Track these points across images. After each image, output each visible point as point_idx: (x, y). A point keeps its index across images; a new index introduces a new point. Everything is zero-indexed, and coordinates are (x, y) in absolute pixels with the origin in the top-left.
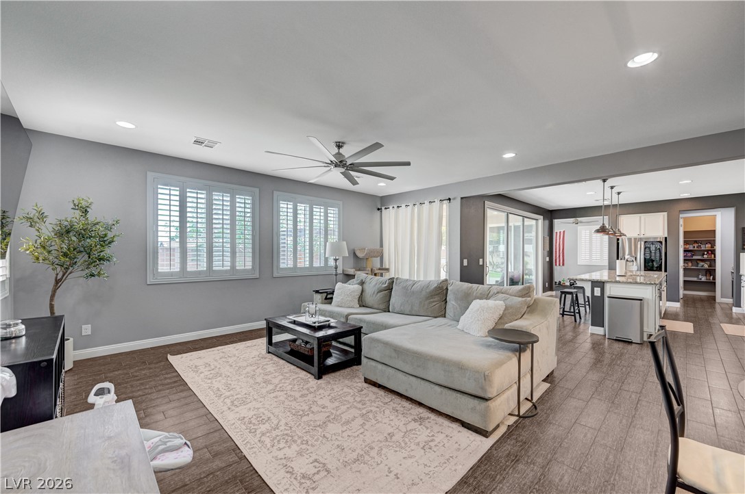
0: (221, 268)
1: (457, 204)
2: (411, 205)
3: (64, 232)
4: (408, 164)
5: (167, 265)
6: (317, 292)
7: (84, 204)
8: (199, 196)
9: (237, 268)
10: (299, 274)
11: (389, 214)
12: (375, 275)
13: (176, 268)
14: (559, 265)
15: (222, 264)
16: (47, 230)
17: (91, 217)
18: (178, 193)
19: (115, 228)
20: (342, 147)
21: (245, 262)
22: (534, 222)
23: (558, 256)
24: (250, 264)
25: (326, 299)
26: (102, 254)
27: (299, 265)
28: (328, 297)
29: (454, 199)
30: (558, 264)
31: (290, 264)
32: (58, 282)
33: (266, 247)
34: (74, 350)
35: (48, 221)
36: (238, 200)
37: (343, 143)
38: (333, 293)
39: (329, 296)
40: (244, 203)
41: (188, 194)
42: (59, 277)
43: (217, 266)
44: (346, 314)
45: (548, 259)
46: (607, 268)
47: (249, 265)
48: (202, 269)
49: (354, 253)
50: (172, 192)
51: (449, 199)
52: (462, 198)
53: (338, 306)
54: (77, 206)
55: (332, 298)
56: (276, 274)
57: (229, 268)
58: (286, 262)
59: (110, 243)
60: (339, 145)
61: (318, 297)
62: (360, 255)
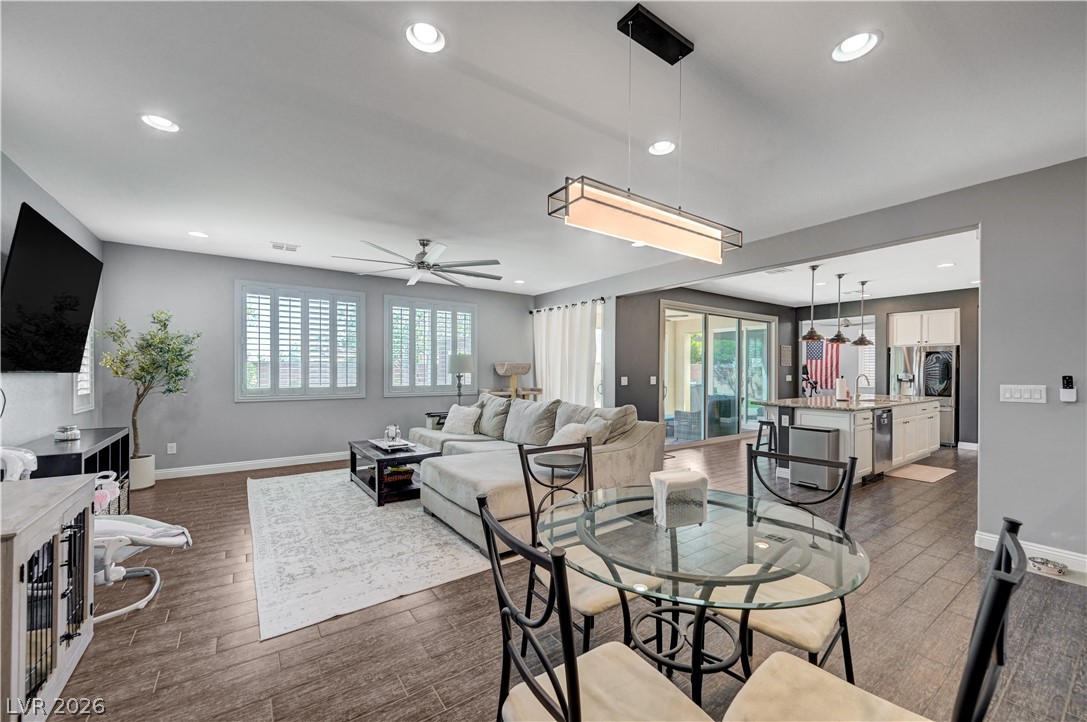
0: (318, 386)
1: (612, 304)
2: (563, 308)
3: (146, 346)
4: (497, 263)
5: (256, 381)
6: (429, 415)
7: (163, 317)
8: (293, 303)
9: (339, 386)
10: (417, 394)
11: (541, 318)
12: (524, 397)
13: (267, 385)
14: (827, 387)
15: (319, 381)
16: (130, 343)
17: (172, 330)
18: (268, 301)
19: (196, 341)
20: (427, 245)
21: (348, 379)
22: (764, 326)
23: (829, 374)
24: (355, 381)
25: (438, 424)
26: (180, 369)
27: (418, 384)
28: (440, 421)
29: (609, 298)
30: (824, 387)
31: (406, 383)
32: (140, 397)
33: (374, 367)
34: (156, 468)
35: (129, 335)
36: (339, 307)
37: (428, 241)
38: (445, 418)
39: (442, 421)
40: (347, 311)
41: (281, 302)
42: (141, 392)
43: (314, 383)
44: (442, 439)
45: (789, 378)
46: (874, 391)
47: (353, 383)
48: (296, 386)
49: (495, 369)
50: (262, 301)
51: (603, 299)
52: (618, 298)
53: (449, 432)
54: (156, 320)
55: (443, 424)
56: (387, 394)
57: (328, 386)
58: (400, 380)
59: (187, 357)
60: (424, 243)
61: (429, 421)
62: (501, 372)
